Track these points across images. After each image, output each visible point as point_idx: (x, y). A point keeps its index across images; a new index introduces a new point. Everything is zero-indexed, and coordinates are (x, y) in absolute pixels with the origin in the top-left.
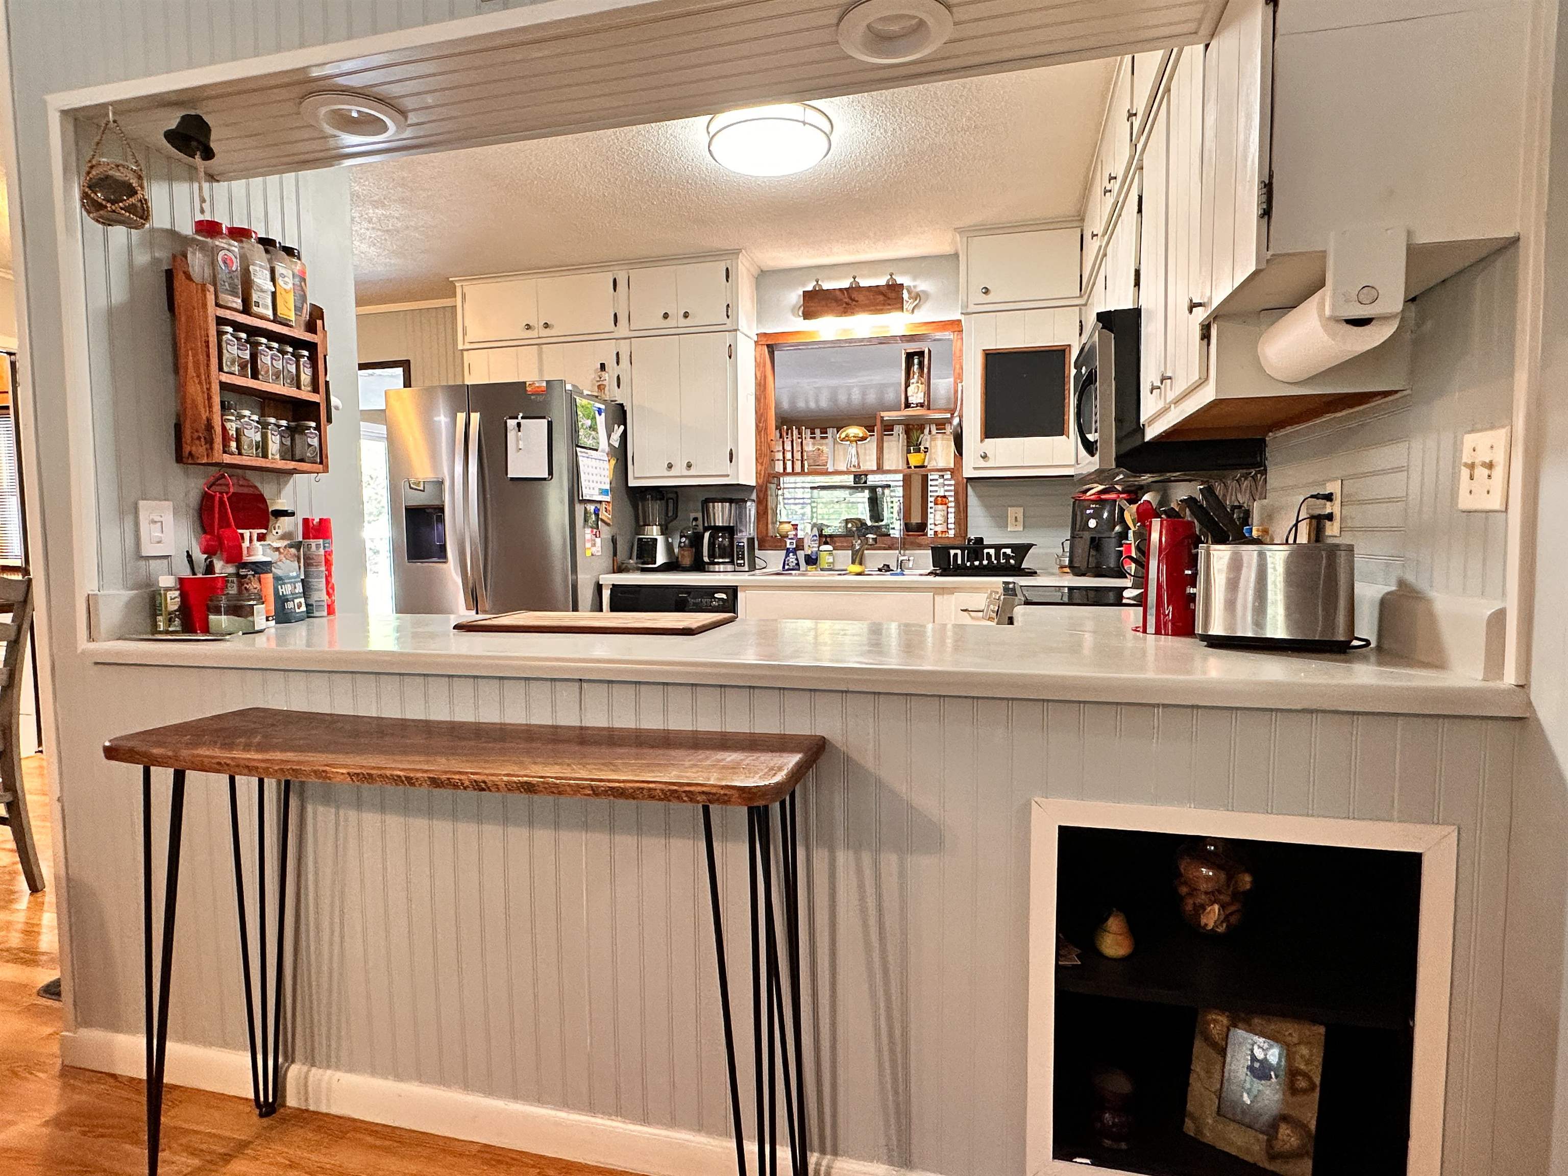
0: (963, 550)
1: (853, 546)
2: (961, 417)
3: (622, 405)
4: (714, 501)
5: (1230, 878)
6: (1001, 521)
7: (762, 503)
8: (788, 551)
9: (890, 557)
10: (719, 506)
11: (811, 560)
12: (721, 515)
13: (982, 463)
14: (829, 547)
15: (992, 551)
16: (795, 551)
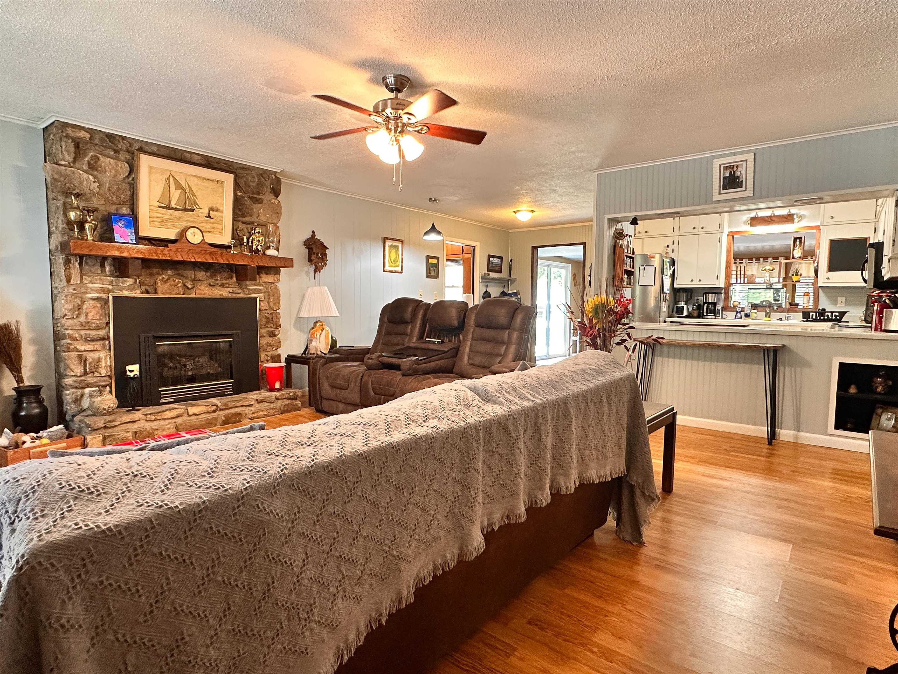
0: (816, 313)
1: (766, 311)
2: (818, 263)
3: (673, 259)
4: (709, 293)
5: (885, 381)
6: (835, 303)
7: (727, 293)
8: (737, 312)
9: (783, 315)
10: (710, 295)
11: (747, 316)
12: (711, 298)
13: (827, 281)
14: (755, 311)
15: (829, 314)
16: (740, 312)
